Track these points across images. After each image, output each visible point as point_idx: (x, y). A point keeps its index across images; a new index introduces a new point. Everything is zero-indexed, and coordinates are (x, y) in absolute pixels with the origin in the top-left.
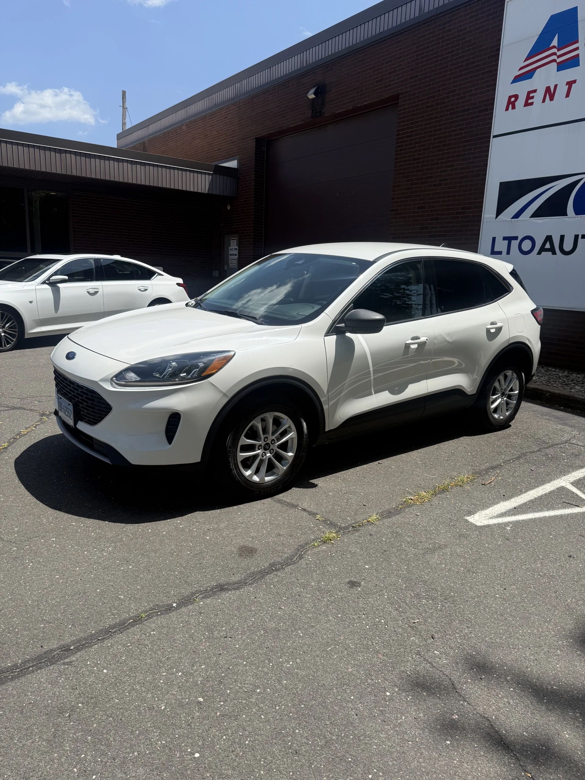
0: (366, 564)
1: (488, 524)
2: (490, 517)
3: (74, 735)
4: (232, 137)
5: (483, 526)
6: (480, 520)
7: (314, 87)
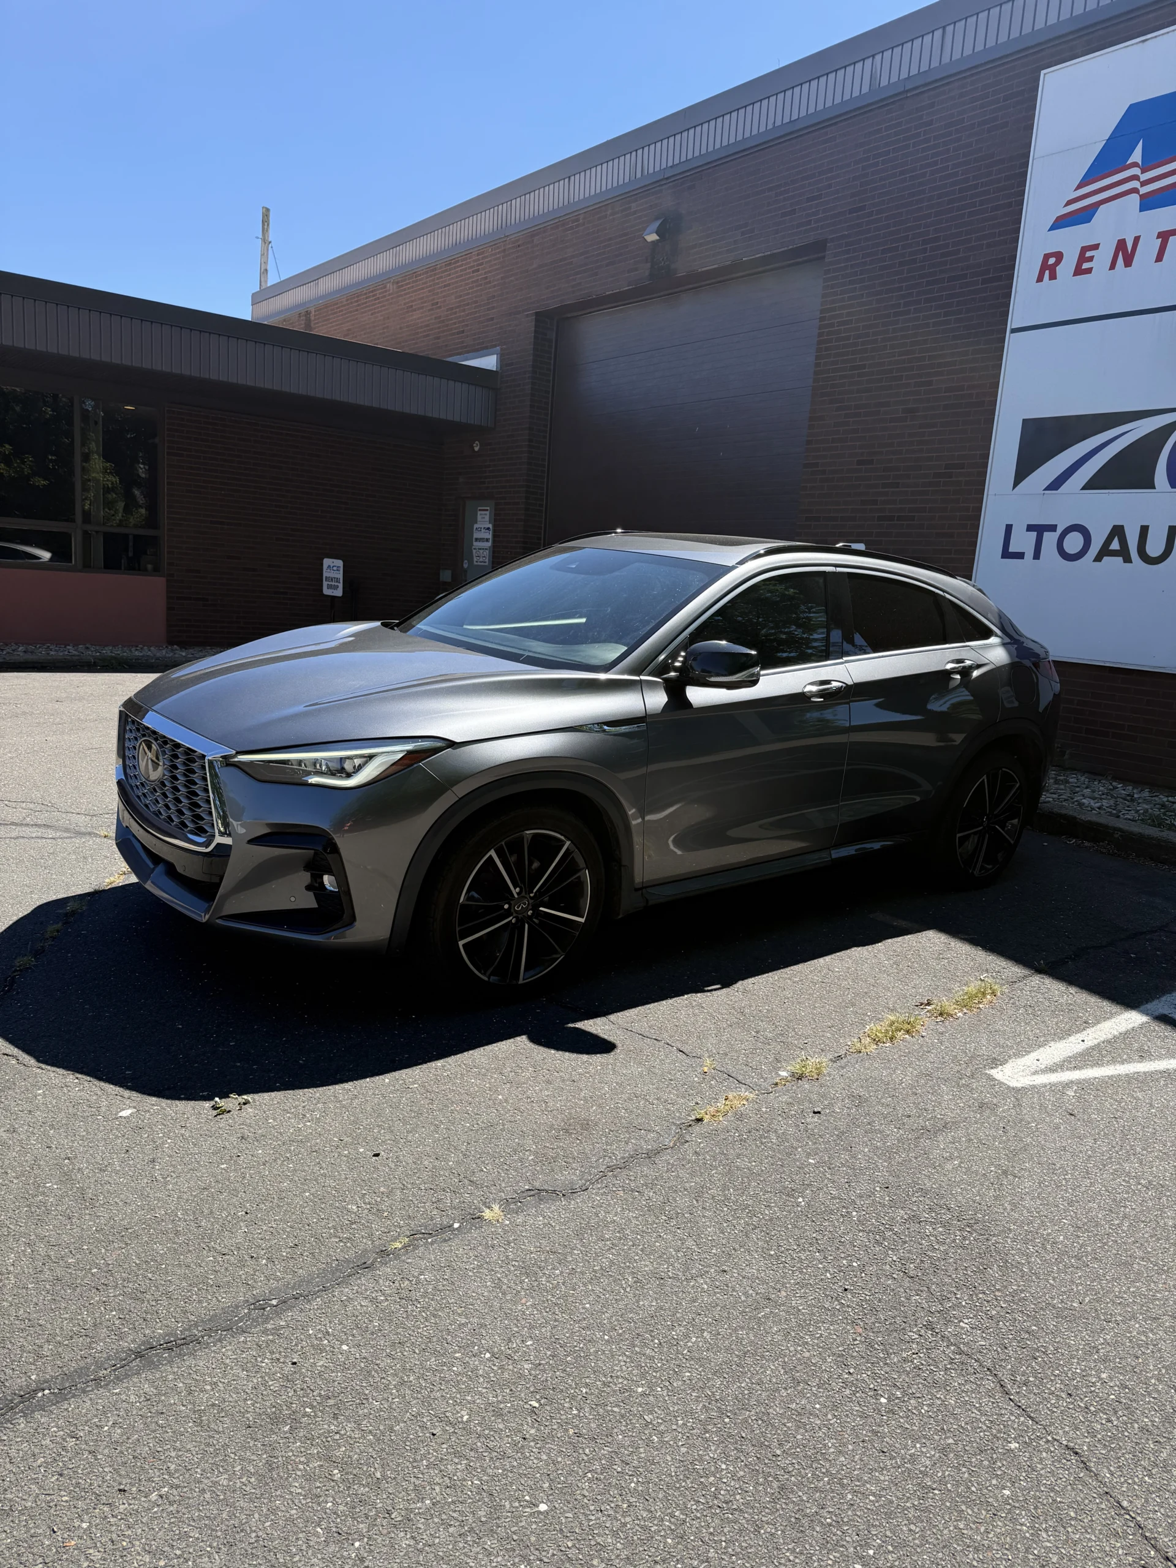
0: (808, 1155)
1: (1031, 1083)
2: (1033, 1070)
3: (305, 1466)
4: (488, 309)
5: (1022, 1087)
6: (1016, 1076)
7: (657, 219)
